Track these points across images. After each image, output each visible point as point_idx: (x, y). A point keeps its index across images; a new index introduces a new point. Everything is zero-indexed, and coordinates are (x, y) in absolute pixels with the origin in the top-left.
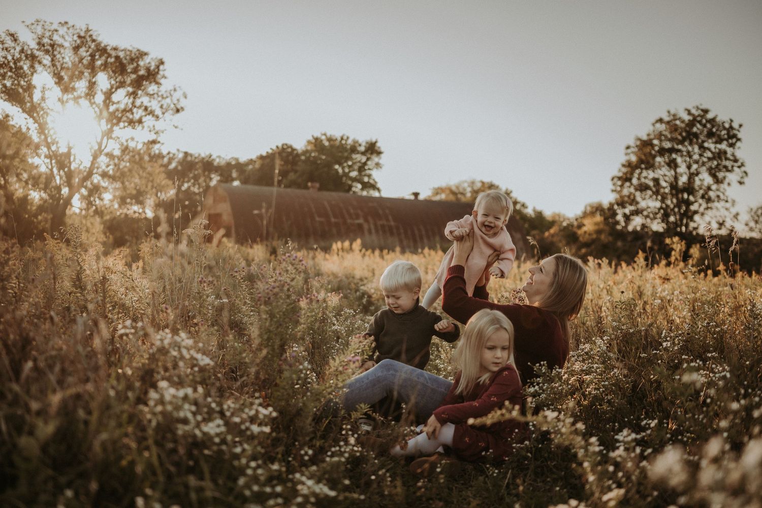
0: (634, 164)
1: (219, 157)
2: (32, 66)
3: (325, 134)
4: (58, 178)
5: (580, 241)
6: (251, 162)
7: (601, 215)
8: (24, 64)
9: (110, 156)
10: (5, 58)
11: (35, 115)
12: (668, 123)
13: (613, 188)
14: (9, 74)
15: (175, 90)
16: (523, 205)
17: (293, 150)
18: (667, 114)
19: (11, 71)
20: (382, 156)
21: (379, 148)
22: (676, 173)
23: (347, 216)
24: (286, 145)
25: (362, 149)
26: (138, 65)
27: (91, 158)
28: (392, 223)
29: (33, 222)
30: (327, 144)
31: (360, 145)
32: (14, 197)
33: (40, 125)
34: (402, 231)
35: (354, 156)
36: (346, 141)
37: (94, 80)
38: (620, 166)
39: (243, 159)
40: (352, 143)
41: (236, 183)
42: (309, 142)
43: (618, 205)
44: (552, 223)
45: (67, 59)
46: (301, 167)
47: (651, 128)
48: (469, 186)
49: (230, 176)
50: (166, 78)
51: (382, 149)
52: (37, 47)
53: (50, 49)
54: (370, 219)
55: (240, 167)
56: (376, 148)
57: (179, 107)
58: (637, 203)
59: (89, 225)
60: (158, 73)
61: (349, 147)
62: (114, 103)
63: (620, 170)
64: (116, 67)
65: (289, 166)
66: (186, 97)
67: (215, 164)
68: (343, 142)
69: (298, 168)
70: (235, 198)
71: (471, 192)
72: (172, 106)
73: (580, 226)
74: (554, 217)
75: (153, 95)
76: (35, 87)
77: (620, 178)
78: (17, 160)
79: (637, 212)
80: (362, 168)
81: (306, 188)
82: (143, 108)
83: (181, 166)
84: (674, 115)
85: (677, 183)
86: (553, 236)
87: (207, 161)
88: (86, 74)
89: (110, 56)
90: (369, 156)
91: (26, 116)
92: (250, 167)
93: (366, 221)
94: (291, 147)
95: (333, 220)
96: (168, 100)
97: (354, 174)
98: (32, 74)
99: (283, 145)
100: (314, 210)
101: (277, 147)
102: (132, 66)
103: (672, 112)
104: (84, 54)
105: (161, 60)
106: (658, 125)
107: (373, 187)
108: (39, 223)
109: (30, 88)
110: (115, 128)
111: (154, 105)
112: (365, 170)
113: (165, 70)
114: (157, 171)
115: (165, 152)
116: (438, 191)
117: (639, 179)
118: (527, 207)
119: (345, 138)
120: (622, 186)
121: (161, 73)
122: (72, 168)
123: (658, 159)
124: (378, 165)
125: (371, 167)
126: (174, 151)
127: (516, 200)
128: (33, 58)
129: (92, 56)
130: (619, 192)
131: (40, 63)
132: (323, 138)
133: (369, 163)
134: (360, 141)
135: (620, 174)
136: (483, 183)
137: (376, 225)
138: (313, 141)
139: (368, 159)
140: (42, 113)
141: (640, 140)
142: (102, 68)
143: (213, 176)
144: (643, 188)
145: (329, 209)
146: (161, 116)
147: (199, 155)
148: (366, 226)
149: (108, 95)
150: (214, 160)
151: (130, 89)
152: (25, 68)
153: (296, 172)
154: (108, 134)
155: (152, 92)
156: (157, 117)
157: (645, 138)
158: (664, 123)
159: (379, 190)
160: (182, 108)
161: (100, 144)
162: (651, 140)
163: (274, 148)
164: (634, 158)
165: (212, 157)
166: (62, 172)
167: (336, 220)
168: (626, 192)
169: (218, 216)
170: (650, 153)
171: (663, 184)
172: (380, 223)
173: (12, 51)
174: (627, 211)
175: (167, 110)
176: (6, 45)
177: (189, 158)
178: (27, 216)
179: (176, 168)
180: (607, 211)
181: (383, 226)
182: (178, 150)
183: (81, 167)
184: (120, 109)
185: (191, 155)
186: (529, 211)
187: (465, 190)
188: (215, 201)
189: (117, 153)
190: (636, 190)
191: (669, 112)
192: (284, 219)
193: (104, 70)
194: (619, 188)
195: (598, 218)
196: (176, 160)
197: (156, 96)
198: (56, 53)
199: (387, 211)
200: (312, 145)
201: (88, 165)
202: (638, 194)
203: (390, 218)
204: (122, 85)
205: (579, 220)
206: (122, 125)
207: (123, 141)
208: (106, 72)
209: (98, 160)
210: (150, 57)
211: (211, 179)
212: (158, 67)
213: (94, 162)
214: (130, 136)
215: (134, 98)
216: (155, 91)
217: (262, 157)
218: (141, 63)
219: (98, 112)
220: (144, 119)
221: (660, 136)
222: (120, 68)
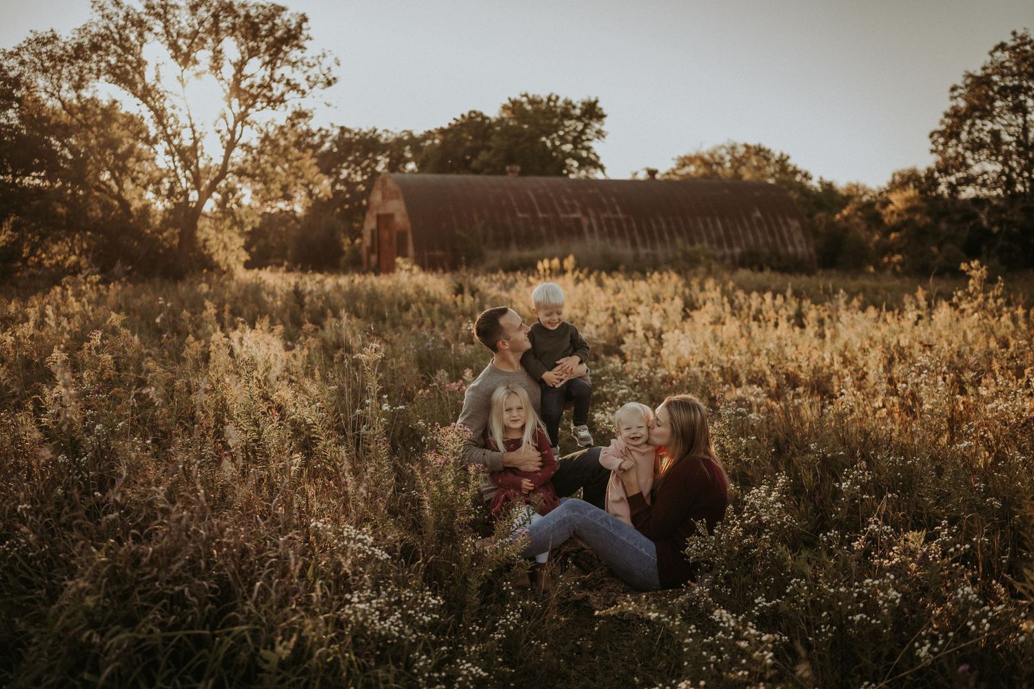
0: (962, 112)
1: (386, 131)
2: (141, 35)
3: (526, 95)
4: (183, 181)
5: (886, 225)
6: (429, 135)
7: (915, 187)
8: (131, 32)
9: (247, 148)
10: (107, 28)
11: (149, 99)
12: (1013, 48)
13: (933, 147)
14: (113, 47)
15: (324, 56)
16: (806, 175)
17: (484, 118)
18: (1012, 37)
19: (115, 44)
20: (605, 120)
21: (601, 109)
22: (1025, 121)
23: (559, 210)
24: (474, 112)
25: (578, 112)
26: (274, 24)
27: (223, 152)
28: (621, 216)
29: (157, 239)
30: (529, 107)
31: (574, 107)
32: (132, 209)
33: (156, 111)
34: (634, 225)
35: (567, 123)
36: (555, 102)
37: (219, 48)
38: (942, 116)
39: (418, 132)
40: (563, 105)
41: (411, 166)
42: (505, 108)
43: (940, 171)
44: (847, 199)
45: (184, 24)
46: (495, 142)
47: (989, 59)
48: (728, 153)
49: (402, 156)
50: (311, 39)
51: (605, 112)
52: (145, 11)
53: (162, 11)
54: (590, 211)
55: (414, 142)
56: (597, 110)
57: (330, 78)
58: (968, 167)
59: (226, 239)
60: (301, 33)
61: (559, 110)
62: (246, 77)
63: (942, 122)
64: (247, 29)
65: (480, 142)
66: (338, 64)
67: (382, 140)
68: (552, 104)
69: (491, 144)
70: (409, 193)
71: (730, 161)
72: (322, 77)
73: (887, 203)
74: (849, 189)
75: (296, 62)
76: (146, 63)
77: (942, 133)
78: (132, 160)
79: (969, 180)
80: (577, 140)
81: (503, 173)
82: (285, 81)
83: (338, 147)
84: (1022, 38)
85: (1026, 137)
86: (847, 219)
87: (371, 137)
88: (210, 40)
89: (238, 16)
90: (587, 121)
91: (138, 100)
92: (429, 142)
93: (586, 214)
94: (481, 115)
95: (540, 215)
96: (316, 70)
97: (568, 147)
98: (141, 46)
99: (470, 113)
100: (514, 204)
101: (463, 116)
102: (267, 27)
103: (1020, 33)
104: (205, 15)
105: (303, 15)
106: (998, 54)
107: (596, 164)
108: (165, 239)
109: (141, 63)
110: (250, 110)
111: (298, 77)
112: (583, 141)
113: (310, 29)
114: (308, 164)
115: (314, 129)
116: (685, 161)
117: (970, 133)
118: (810, 179)
119: (553, 98)
120: (945, 144)
121: (305, 32)
122: (201, 166)
123: (998, 104)
124: (600, 134)
125: (590, 137)
126: (326, 126)
127: (795, 168)
128: (140, 24)
129: (215, 16)
130: (942, 153)
131: (150, 29)
132: (524, 99)
133: (588, 131)
134: (574, 102)
135: (943, 127)
136: (747, 146)
137: (598, 219)
138: (511, 105)
139: (586, 126)
140: (158, 96)
141: (970, 76)
142: (230, 31)
143: (379, 158)
144: (976, 146)
145: (534, 200)
146: (308, 90)
147: (360, 130)
148: (585, 221)
149: (240, 66)
150: (380, 135)
151: (267, 58)
152: (133, 37)
153: (489, 149)
154: (242, 118)
155: (294, 60)
156: (304, 93)
157: (979, 73)
158: (1008, 49)
159: (602, 168)
160: (334, 79)
161: (233, 133)
162: (989, 76)
163: (459, 117)
164: (962, 104)
165: (378, 132)
166: (188, 172)
167: (545, 216)
168: (951, 152)
169: (390, 217)
170: (987, 95)
171: (1006, 137)
172: (604, 216)
173: (115, 18)
174: (953, 179)
175: (315, 83)
176: (106, 12)
177: (347, 135)
178: (149, 231)
179: (330, 150)
180: (924, 180)
181: (608, 220)
182: (332, 125)
183: (212, 164)
184: (256, 84)
185: (349, 131)
186: (814, 183)
187: (722, 158)
188: (384, 197)
189: (255, 143)
190: (966, 149)
191: (1014, 33)
192: (476, 217)
193: (232, 35)
194: (941, 148)
195: (911, 192)
196: (330, 138)
197: (299, 64)
198: (169, 16)
199: (614, 200)
200: (509, 112)
201: (220, 161)
202: (968, 154)
203: (618, 209)
204: (253, 52)
205: (885, 195)
206: (258, 105)
207: (263, 126)
208: (233, 38)
209: (233, 154)
210: (289, 12)
211: (377, 162)
212: (300, 26)
213: (227, 157)
214: (269, 119)
215: (272, 69)
216: (299, 57)
217: (442, 131)
218: (278, 21)
219: (228, 91)
220: (286, 97)
221: (1001, 69)
222: (250, 29)
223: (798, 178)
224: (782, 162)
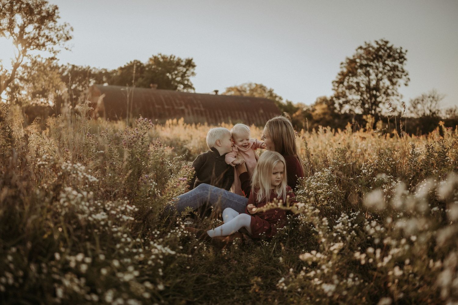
0: (345, 73)
1: (94, 68)
3: (160, 54)
5: (314, 119)
6: (115, 71)
7: (326, 104)
9: (25, 67)
12: (365, 49)
13: (333, 88)
15: (65, 26)
16: (281, 98)
17: (141, 64)
20: (196, 68)
21: (194, 63)
22: (369, 79)
23: (174, 105)
24: (137, 61)
25: (183, 63)
26: (41, 9)
27: (13, 68)
28: (202, 109)
30: (161, 60)
31: (182, 61)
34: (208, 113)
35: (178, 68)
37: (13, 18)
38: (337, 75)
39: (110, 69)
40: (177, 60)
41: (106, 85)
42: (151, 59)
43: (336, 97)
44: (297, 109)
46: (145, 74)
47: (355, 52)
48: (248, 87)
49: (102, 80)
50: (59, 18)
51: (196, 64)
54: (189, 106)
55: (108, 75)
56: (192, 63)
57: (68, 36)
58: (347, 97)
59: (13, 110)
60: (54, 14)
61: (175, 62)
62: (26, 33)
63: (337, 77)
64: (27, 10)
65: (139, 74)
66: (72, 30)
67: (92, 72)
68: (172, 59)
71: (249, 90)
72: (64, 36)
73: (314, 110)
74: (298, 105)
75: (52, 28)
77: (337, 82)
79: (347, 102)
80: (183, 76)
81: (149, 87)
82: (45, 37)
83: (71, 74)
84: (369, 45)
85: (370, 85)
86: (298, 116)
87: (87, 71)
88: (8, 15)
89: (23, 4)
90: (188, 68)
92: (115, 74)
93: (186, 107)
94: (139, 62)
95: (166, 107)
96: (61, 32)
97: (178, 79)
99: (135, 61)
100: (154, 101)
102: (37, 10)
103: (368, 43)
104: (6, 2)
105: (56, 6)
106: (359, 50)
107: (190, 87)
110: (28, 49)
111: (52, 35)
112: (186, 76)
114: (55, 77)
115: (60, 65)
116: (230, 90)
117: (348, 82)
119: (173, 57)
120: (338, 87)
121: (56, 14)
123: (359, 71)
124: (193, 74)
125: (189, 75)
126: (65, 64)
127: (276, 95)
129: (11, 3)
130: (337, 90)
132: (159, 56)
133: (188, 72)
134: (182, 59)
135: (337, 80)
136: (256, 85)
137: (192, 110)
138: (153, 58)
139: (187, 70)
141: (348, 59)
143: (91, 80)
144: (350, 88)
145: (163, 100)
146: (57, 42)
147: (82, 67)
148: (186, 111)
149: (23, 28)
150: (91, 70)
151: (37, 25)
153: (143, 77)
154: (23, 53)
155: (50, 27)
156: (55, 43)
157: (352, 58)
158: (363, 49)
159: (194, 89)
160: (70, 37)
161: (18, 59)
162: (355, 59)
163: (129, 63)
164: (345, 70)
165: (90, 68)
167: (168, 107)
168: (340, 90)
170: (355, 67)
171: (362, 85)
172: (195, 109)
174: (341, 101)
175: (60, 39)
177: (75, 69)
179: (67, 75)
180: (329, 102)
181: (197, 111)
182: (68, 64)
183: (6, 74)
184: (31, 38)
185: (77, 67)
186: (284, 102)
187: (245, 89)
188: (92, 95)
189: (29, 65)
190: (346, 89)
191: (366, 43)
193: (19, 12)
194: (336, 88)
195: (324, 106)
196: (67, 70)
197: (53, 29)
199: (199, 102)
200: (153, 62)
201: (11, 72)
202: (347, 91)
203: (201, 105)
204: (31, 22)
205: (313, 107)
206: (32, 47)
207: (33, 57)
208: (20, 14)
209: (17, 69)
210: (49, 4)
211: (90, 82)
212: (54, 11)
213: (14, 71)
214: (37, 55)
215: (39, 30)
216: (53, 26)
217: (121, 69)
218: (43, 8)
219: (16, 39)
220: (46, 44)
221: (360, 57)
222: (29, 11)
223: (277, 99)
224: (271, 92)
